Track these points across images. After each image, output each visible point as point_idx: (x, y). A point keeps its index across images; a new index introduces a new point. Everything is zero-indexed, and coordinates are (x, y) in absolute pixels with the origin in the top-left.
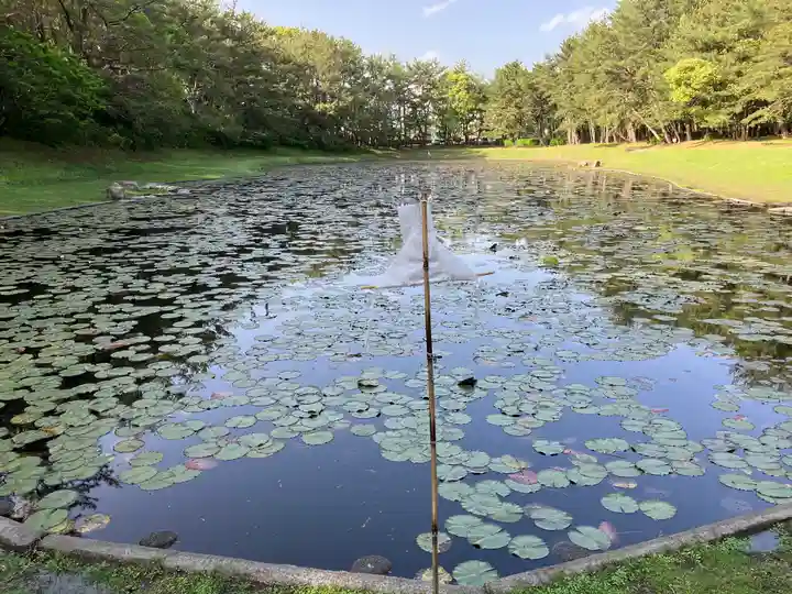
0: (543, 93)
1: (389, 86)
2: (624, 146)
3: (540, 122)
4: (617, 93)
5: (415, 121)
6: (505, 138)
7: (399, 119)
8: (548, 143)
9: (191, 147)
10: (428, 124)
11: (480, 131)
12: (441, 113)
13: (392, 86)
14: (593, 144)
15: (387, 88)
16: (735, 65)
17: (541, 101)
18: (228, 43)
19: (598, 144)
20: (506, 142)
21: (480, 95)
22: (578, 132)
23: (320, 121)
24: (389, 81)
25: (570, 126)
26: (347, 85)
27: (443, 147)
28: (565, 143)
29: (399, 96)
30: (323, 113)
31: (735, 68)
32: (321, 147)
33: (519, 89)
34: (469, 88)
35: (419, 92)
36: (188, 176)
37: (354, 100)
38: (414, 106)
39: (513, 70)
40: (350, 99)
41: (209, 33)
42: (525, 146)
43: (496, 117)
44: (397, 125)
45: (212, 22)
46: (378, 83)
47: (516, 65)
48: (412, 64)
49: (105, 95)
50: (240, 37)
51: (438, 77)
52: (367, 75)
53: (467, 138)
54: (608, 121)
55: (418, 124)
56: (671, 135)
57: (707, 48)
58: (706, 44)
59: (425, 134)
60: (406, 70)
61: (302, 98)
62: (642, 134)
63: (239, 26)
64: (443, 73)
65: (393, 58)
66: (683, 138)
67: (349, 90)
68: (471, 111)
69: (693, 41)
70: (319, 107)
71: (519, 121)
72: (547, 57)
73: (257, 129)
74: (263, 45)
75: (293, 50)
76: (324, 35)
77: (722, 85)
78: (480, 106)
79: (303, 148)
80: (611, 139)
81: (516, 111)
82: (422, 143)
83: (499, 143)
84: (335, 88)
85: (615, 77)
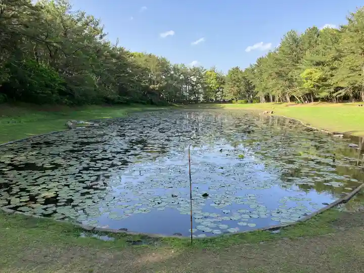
0: (249, 81)
1: (182, 77)
2: (285, 104)
3: (248, 93)
4: (281, 82)
5: (193, 92)
6: (233, 99)
7: (186, 91)
8: (252, 102)
9: (96, 104)
10: (198, 93)
11: (222, 96)
12: (204, 88)
13: (183, 77)
14: (272, 103)
15: (181, 78)
16: (329, 71)
17: (248, 84)
18: (114, 61)
19: (273, 103)
20: (233, 101)
21: (221, 81)
22: (265, 98)
23: (152, 92)
24: (182, 75)
25: (261, 95)
26: (164, 77)
27: (205, 103)
28: (259, 102)
29: (187, 81)
30: (154, 89)
31: (330, 73)
32: (152, 103)
33: (239, 79)
34: (217, 78)
35: (195, 80)
36: (96, 118)
37: (167, 84)
38: (193, 86)
39: (236, 71)
40: (166, 83)
41: (106, 57)
42: (241, 103)
43: (228, 91)
44: (185, 94)
45: (107, 52)
46: (177, 76)
47: (237, 68)
48: (192, 68)
49: (64, 84)
50: (119, 58)
51: (203, 73)
52: (172, 72)
53: (216, 99)
54: (277, 93)
55: (195, 93)
56: (305, 100)
57: (318, 64)
58: (317, 62)
59: (198, 98)
60: (189, 70)
61: (144, 83)
62: (292, 99)
63: (119, 52)
64: (205, 72)
65: (183, 65)
66: (310, 101)
67: (164, 79)
68: (218, 88)
69: (312, 61)
70: (151, 87)
71: (239, 93)
72: (251, 65)
73: (125, 96)
74: (128, 61)
75: (141, 63)
76: (154, 56)
77: (325, 80)
78: (222, 86)
79: (144, 104)
80: (279, 101)
81: (237, 88)
82: (196, 101)
83: (230, 102)
84: (159, 79)
85: (280, 75)
